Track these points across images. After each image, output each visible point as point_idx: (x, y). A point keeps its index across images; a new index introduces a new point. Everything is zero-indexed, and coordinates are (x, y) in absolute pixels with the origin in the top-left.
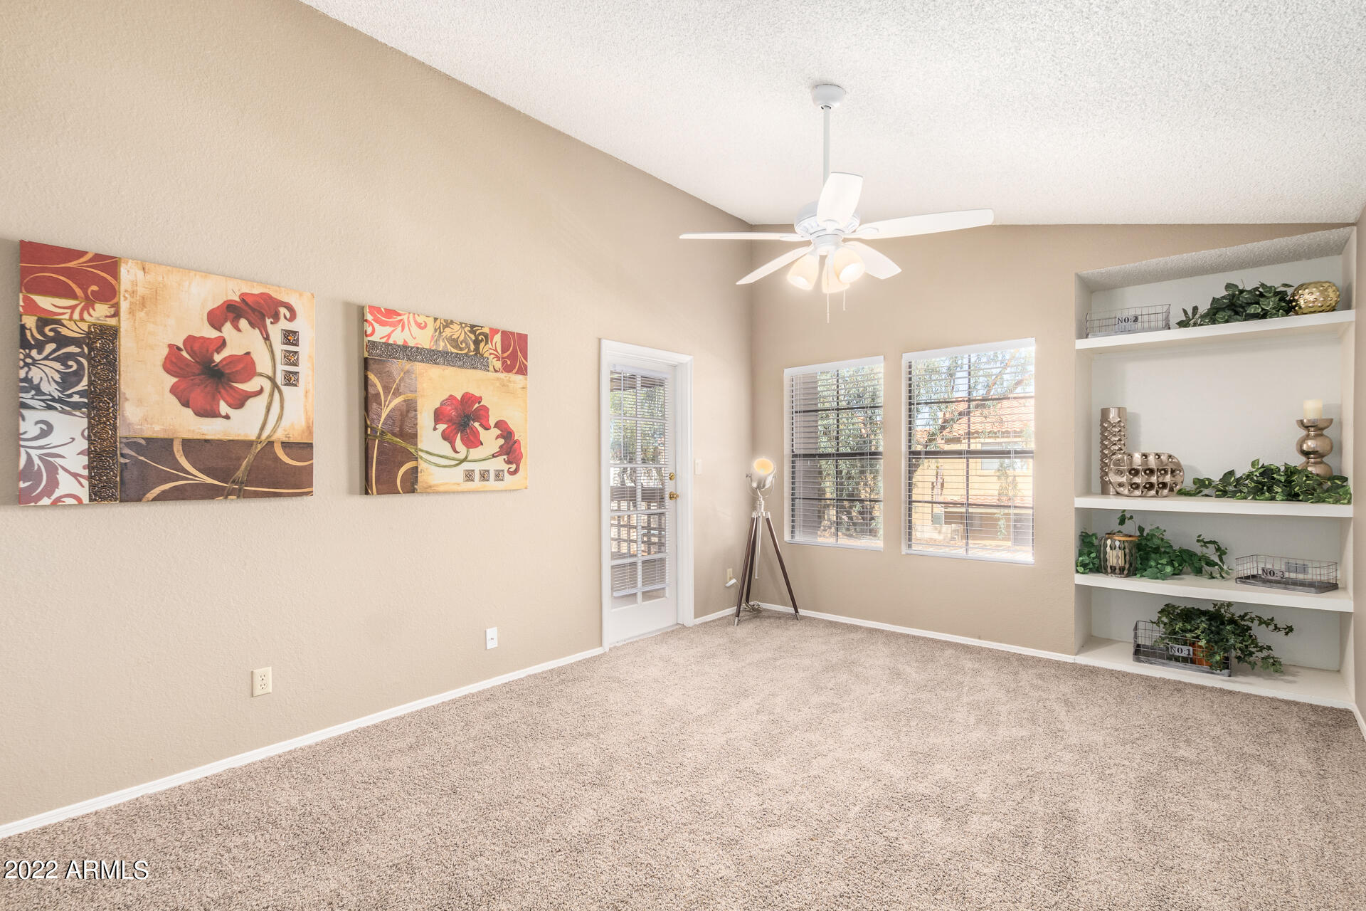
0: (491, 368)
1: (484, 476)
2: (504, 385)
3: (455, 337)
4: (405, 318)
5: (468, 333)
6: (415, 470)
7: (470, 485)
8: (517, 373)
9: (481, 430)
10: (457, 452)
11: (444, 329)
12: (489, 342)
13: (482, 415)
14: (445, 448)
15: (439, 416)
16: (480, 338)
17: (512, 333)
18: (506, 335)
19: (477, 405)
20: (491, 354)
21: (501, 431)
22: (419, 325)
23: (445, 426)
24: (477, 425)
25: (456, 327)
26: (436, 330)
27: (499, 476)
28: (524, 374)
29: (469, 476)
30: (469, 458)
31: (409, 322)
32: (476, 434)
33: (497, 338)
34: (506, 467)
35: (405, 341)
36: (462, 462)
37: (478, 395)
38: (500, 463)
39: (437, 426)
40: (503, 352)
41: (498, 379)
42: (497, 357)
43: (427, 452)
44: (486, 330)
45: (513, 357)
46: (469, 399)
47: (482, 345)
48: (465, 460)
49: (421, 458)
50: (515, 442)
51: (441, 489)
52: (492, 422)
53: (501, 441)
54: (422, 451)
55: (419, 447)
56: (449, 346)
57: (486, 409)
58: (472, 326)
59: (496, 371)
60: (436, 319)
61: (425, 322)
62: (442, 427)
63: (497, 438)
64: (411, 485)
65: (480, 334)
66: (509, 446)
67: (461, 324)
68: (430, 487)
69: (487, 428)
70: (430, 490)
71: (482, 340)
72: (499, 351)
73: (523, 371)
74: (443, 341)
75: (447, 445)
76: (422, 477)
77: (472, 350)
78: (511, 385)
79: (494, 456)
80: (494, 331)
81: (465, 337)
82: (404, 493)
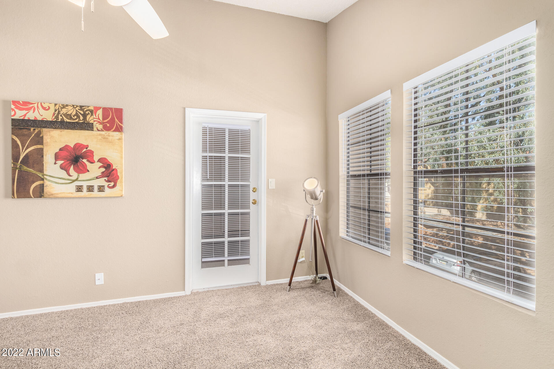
0: (95, 129)
1: (90, 189)
2: (104, 138)
3: (69, 113)
4: (36, 105)
5: (79, 111)
6: (42, 186)
7: (80, 194)
8: (114, 131)
9: (87, 163)
10: (70, 176)
11: (61, 109)
12: (94, 115)
13: (89, 155)
14: (63, 174)
15: (57, 157)
16: (87, 113)
17: (111, 109)
18: (106, 111)
19: (85, 150)
20: (94, 121)
21: (102, 163)
22: (44, 108)
23: (62, 162)
24: (85, 161)
25: (70, 108)
26: (56, 110)
27: (101, 189)
28: (120, 131)
29: (79, 189)
30: (79, 179)
31: (38, 107)
32: (85, 166)
33: (100, 112)
34: (106, 184)
35: (35, 117)
36: (74, 181)
37: (86, 145)
38: (102, 182)
39: (57, 162)
40: (104, 119)
41: (100, 135)
42: (99, 122)
43: (50, 176)
44: (92, 108)
45: (112, 121)
46: (78, 146)
47: (88, 117)
48: (77, 180)
49: (46, 179)
50: (113, 170)
51: (60, 196)
52: (96, 158)
53: (103, 170)
54: (47, 175)
55: (45, 173)
56: (65, 118)
57: (92, 152)
58: (81, 107)
59: (98, 130)
60: (56, 105)
61: (49, 107)
62: (60, 162)
63: (100, 168)
64: (40, 193)
65: (87, 111)
66: (109, 172)
67: (73, 106)
68: (52, 194)
69: (92, 162)
70: (52, 197)
71: (89, 114)
72: (101, 119)
73: (119, 129)
74: (61, 116)
75: (64, 172)
76: (46, 190)
77: (82, 119)
78: (110, 138)
79: (97, 178)
80: (97, 109)
81: (76, 113)
82: (35, 197)
